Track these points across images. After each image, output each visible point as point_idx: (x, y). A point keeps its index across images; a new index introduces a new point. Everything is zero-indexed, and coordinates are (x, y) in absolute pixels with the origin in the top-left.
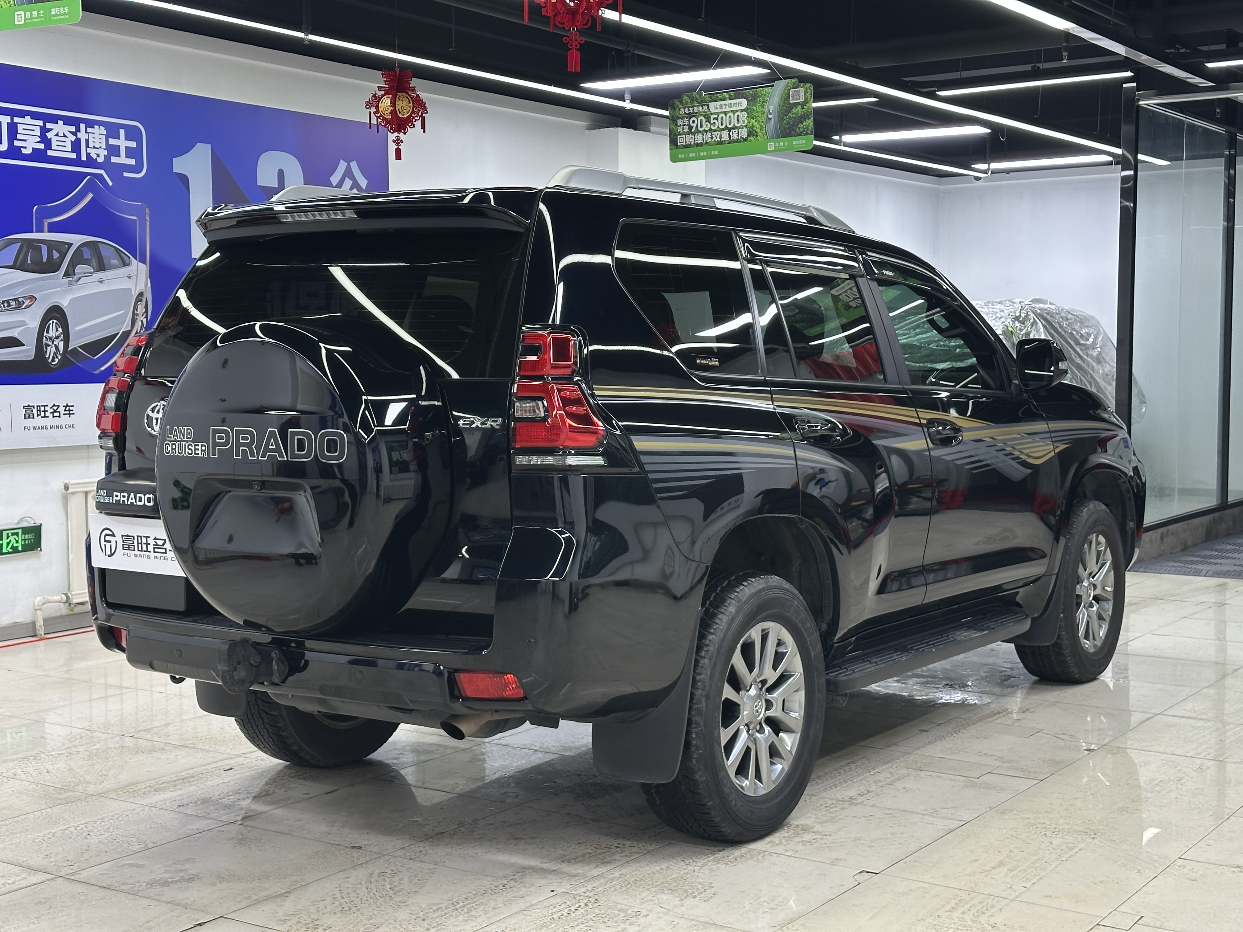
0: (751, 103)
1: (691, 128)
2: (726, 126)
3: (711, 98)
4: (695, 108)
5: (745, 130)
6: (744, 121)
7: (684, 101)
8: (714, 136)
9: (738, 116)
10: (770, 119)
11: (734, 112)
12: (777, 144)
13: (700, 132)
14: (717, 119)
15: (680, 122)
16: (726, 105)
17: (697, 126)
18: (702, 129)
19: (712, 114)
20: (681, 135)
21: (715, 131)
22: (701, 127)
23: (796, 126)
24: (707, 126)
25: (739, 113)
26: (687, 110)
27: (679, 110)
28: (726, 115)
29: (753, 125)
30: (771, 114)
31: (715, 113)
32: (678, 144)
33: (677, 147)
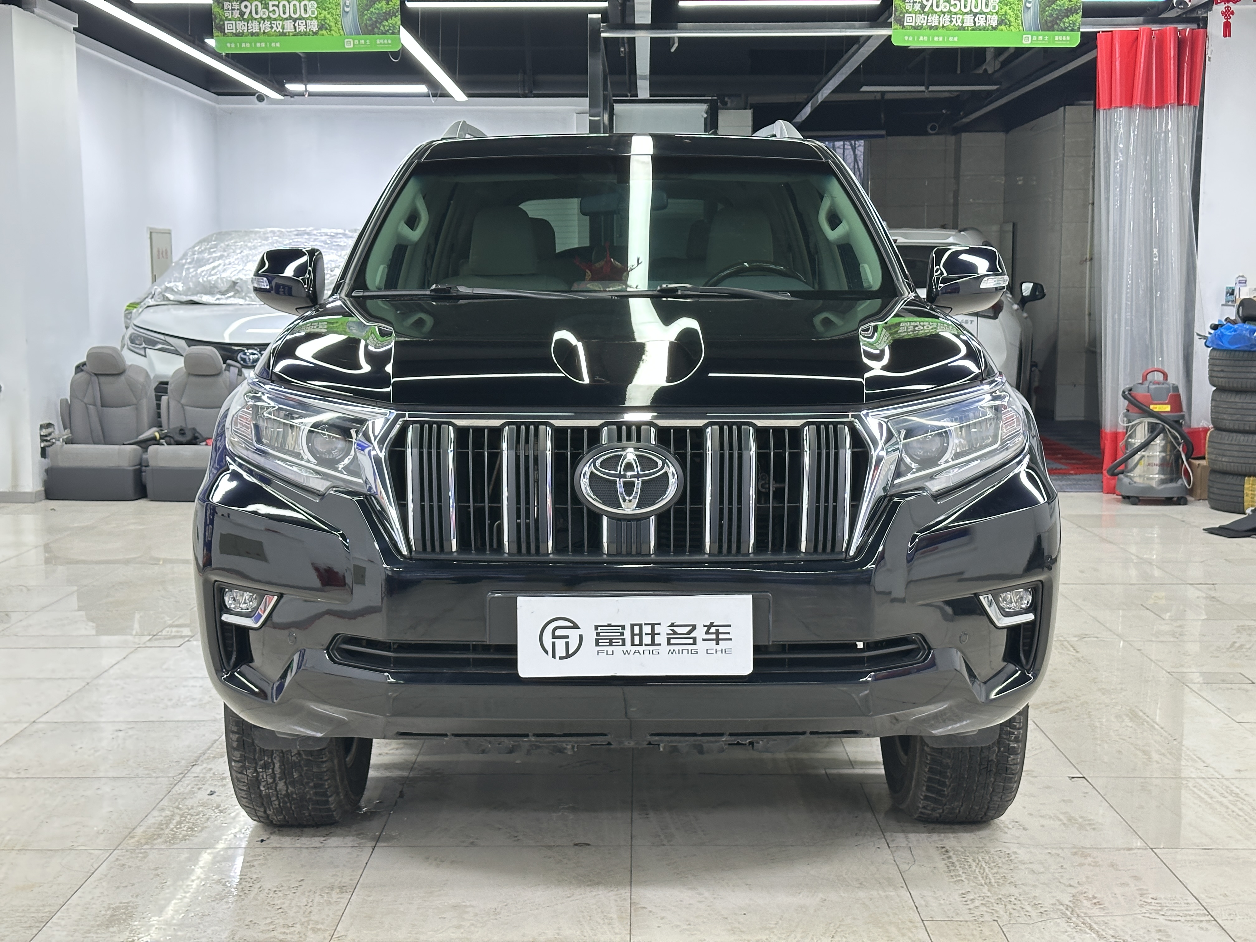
25: (306, 2)
28: (289, 2)
32: (226, 31)
33: (225, 34)
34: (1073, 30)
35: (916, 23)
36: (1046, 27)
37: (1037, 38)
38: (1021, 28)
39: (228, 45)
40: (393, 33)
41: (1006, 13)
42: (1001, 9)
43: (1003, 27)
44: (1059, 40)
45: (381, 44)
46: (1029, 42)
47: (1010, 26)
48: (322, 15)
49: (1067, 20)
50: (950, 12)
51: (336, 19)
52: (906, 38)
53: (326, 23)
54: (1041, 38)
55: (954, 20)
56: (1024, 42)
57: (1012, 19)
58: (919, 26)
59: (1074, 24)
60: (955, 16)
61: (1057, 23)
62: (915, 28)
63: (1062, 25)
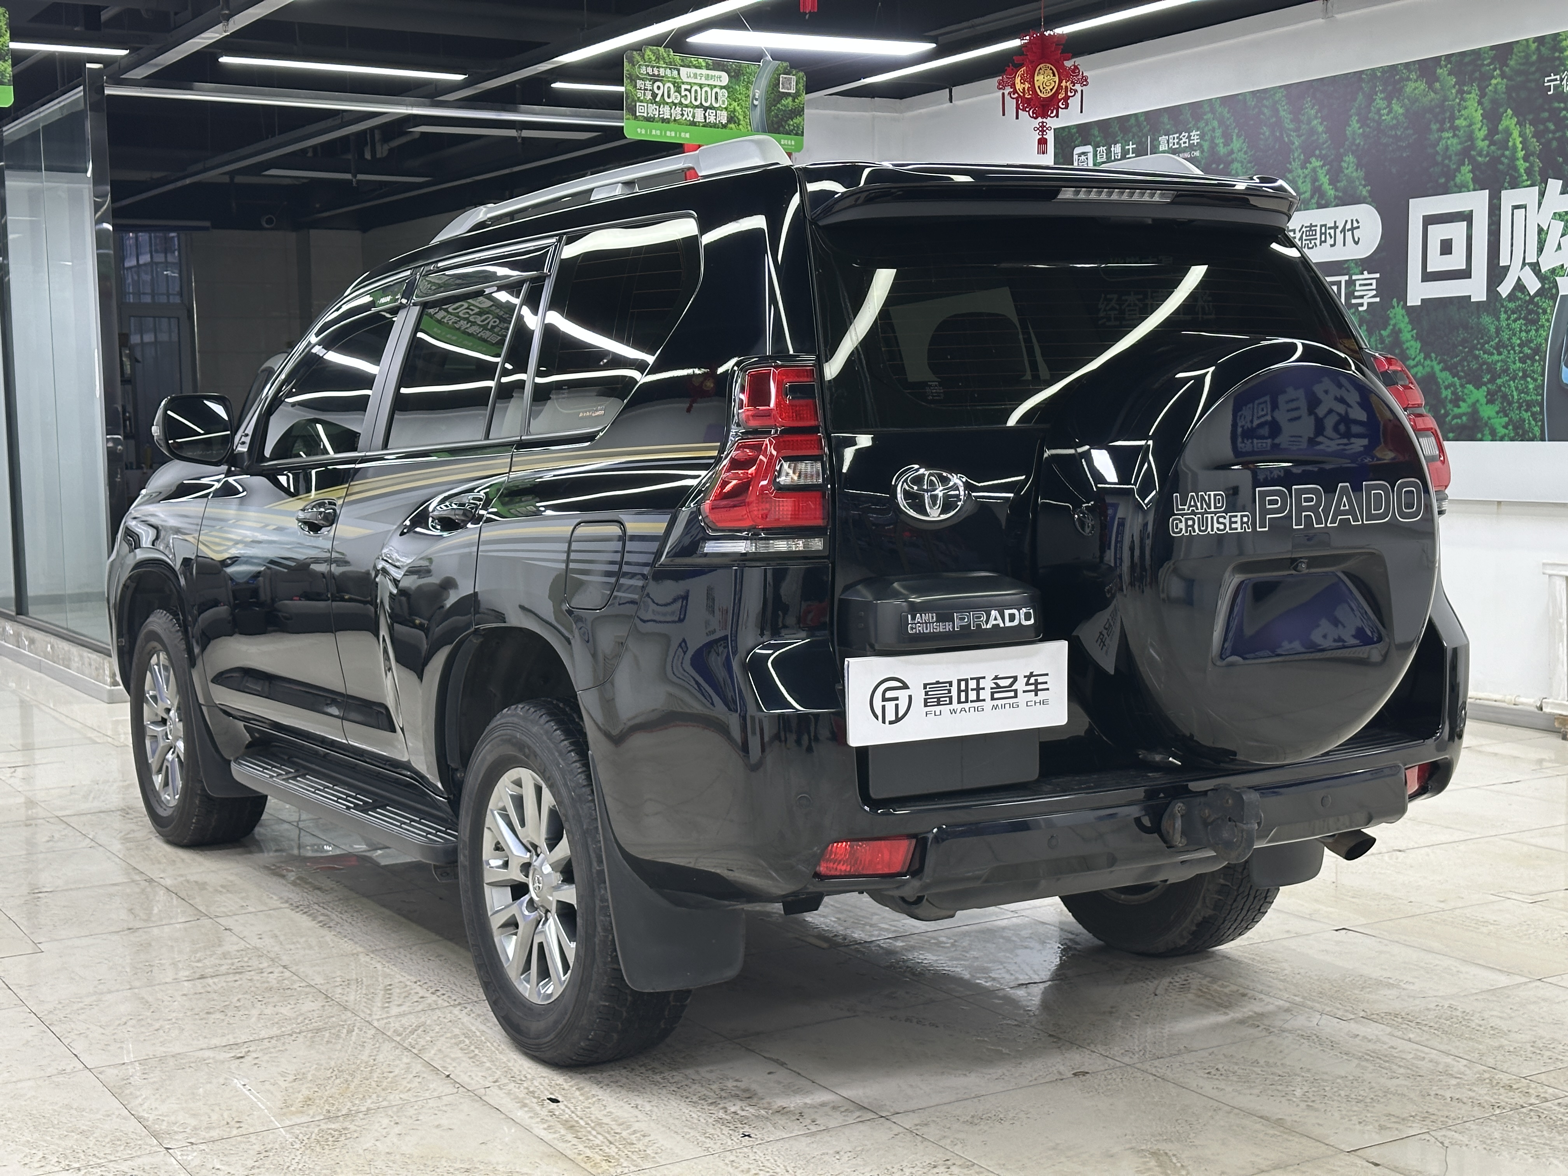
0: (734, 80)
1: (654, 95)
2: (701, 103)
3: (682, 61)
5: (725, 113)
6: (723, 102)
7: (646, 57)
8: (685, 113)
9: (716, 93)
10: (756, 106)
11: (711, 87)
13: (667, 103)
14: (690, 91)
16: (701, 75)
17: (663, 95)
18: (670, 101)
19: (683, 83)
20: (642, 102)
21: (687, 106)
22: (669, 97)
24: (676, 98)
25: (717, 90)
28: (701, 88)
29: (735, 109)
30: (757, 100)
31: (687, 83)
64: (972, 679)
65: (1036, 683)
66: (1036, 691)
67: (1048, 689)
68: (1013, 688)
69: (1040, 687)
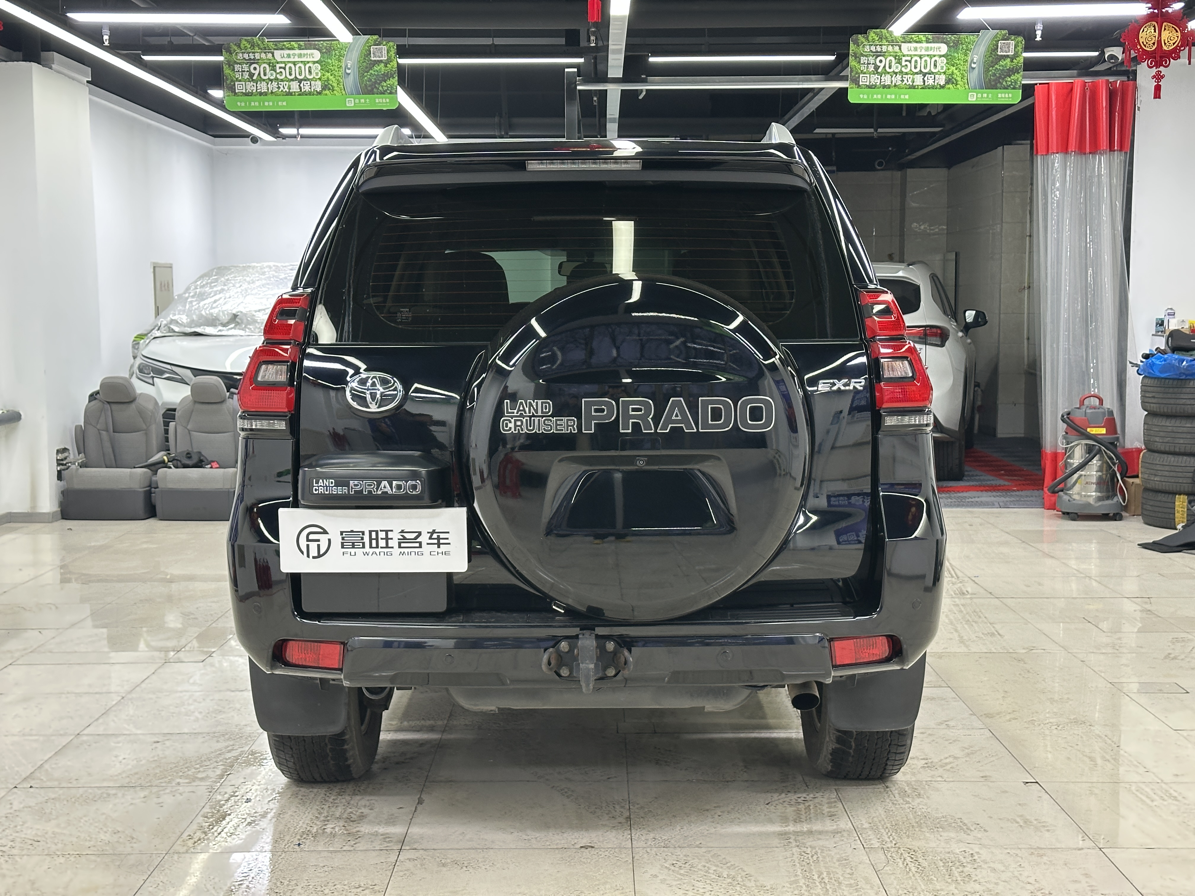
0: (325, 55)
1: (251, 75)
2: (296, 77)
3: (276, 45)
4: (256, 54)
5: (319, 83)
6: (317, 74)
7: (242, 46)
8: (281, 87)
9: (310, 67)
10: (349, 74)
11: (305, 63)
12: (357, 101)
13: (264, 80)
14: (284, 68)
15: (237, 67)
16: (294, 55)
17: (259, 74)
18: (266, 78)
19: (278, 63)
20: (240, 81)
21: (282, 80)
22: (265, 75)
23: (379, 84)
24: (272, 75)
25: (310, 65)
26: (246, 56)
27: (236, 54)
28: (295, 65)
29: (328, 78)
30: (349, 69)
31: (281, 62)
32: (237, 91)
33: (235, 94)
34: (1014, 88)
35: (870, 82)
36: (989, 85)
37: (982, 96)
38: (967, 87)
39: (239, 104)
40: (391, 93)
41: (953, 73)
42: (949, 69)
43: (950, 86)
44: (1002, 98)
45: (379, 103)
46: (975, 99)
47: (957, 84)
48: (325, 77)
49: (1009, 79)
50: (901, 72)
51: (338, 80)
52: (861, 96)
53: (329, 84)
54: (985, 95)
55: (905, 80)
56: (969, 99)
57: (959, 79)
58: (873, 85)
59: (1016, 82)
60: (906, 76)
61: (1000, 82)
62: (870, 87)
63: (1004, 83)
64: (381, 531)
65: (438, 538)
66: (439, 545)
67: (449, 544)
68: (418, 540)
69: (442, 541)
